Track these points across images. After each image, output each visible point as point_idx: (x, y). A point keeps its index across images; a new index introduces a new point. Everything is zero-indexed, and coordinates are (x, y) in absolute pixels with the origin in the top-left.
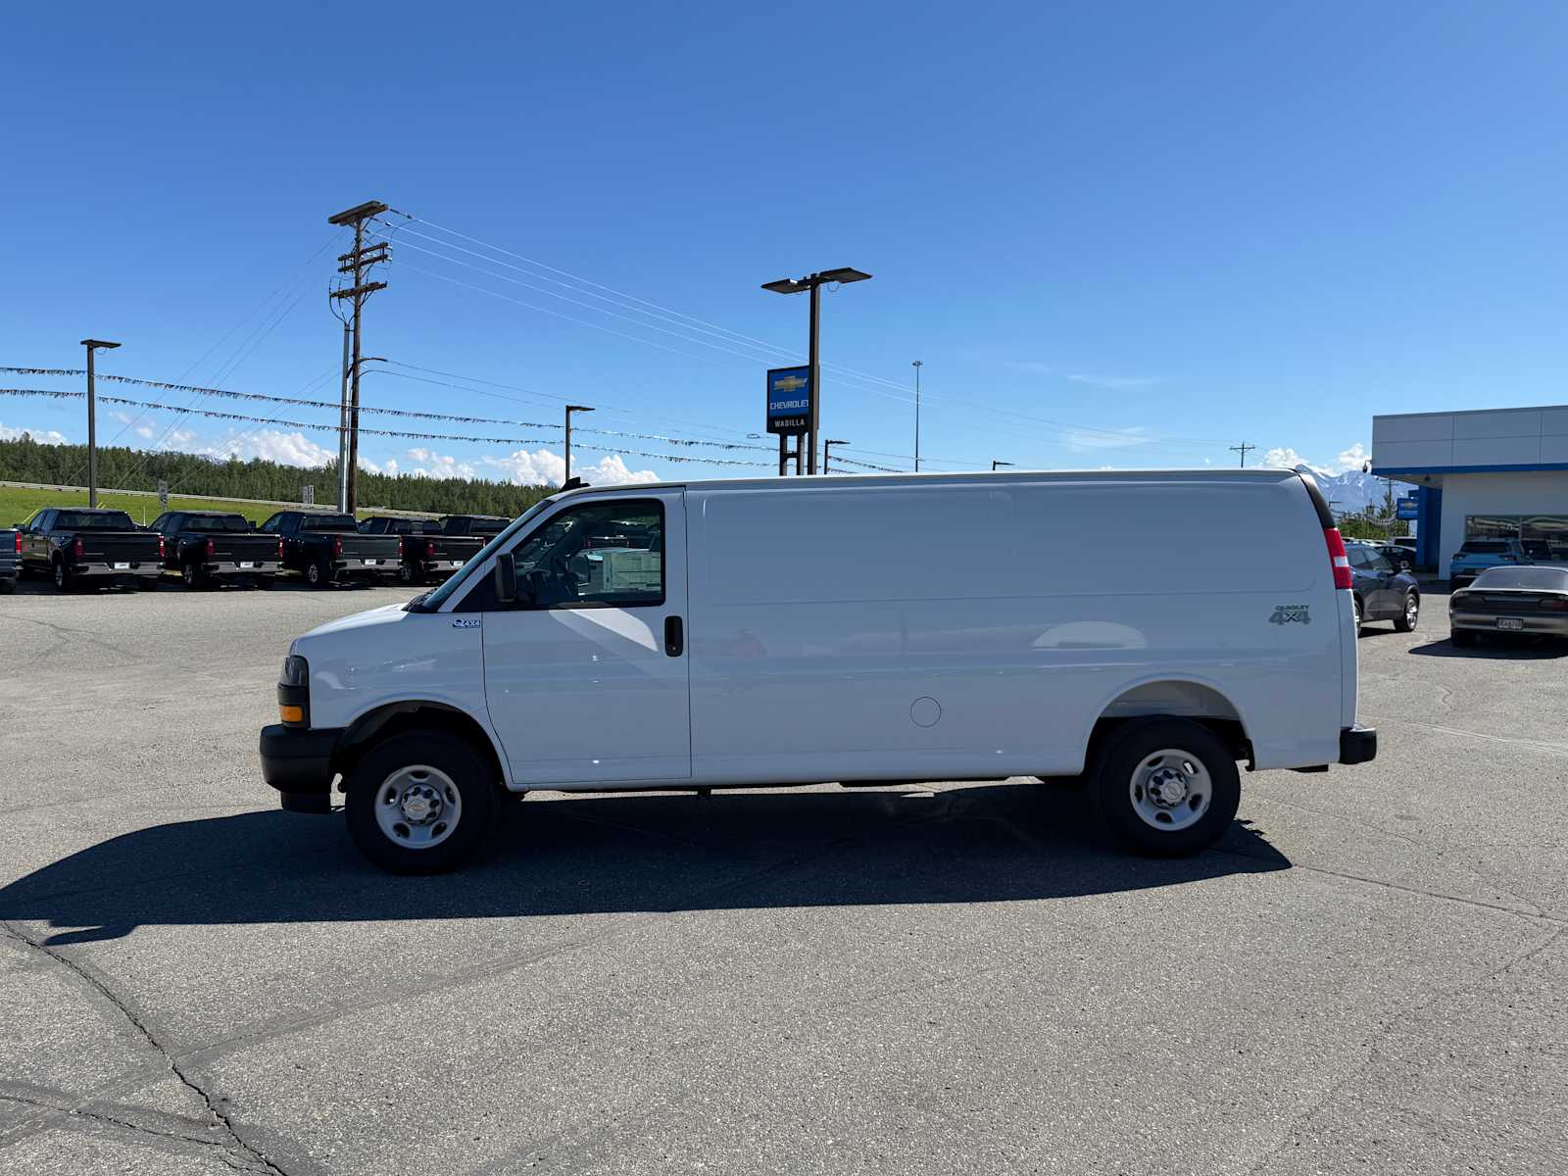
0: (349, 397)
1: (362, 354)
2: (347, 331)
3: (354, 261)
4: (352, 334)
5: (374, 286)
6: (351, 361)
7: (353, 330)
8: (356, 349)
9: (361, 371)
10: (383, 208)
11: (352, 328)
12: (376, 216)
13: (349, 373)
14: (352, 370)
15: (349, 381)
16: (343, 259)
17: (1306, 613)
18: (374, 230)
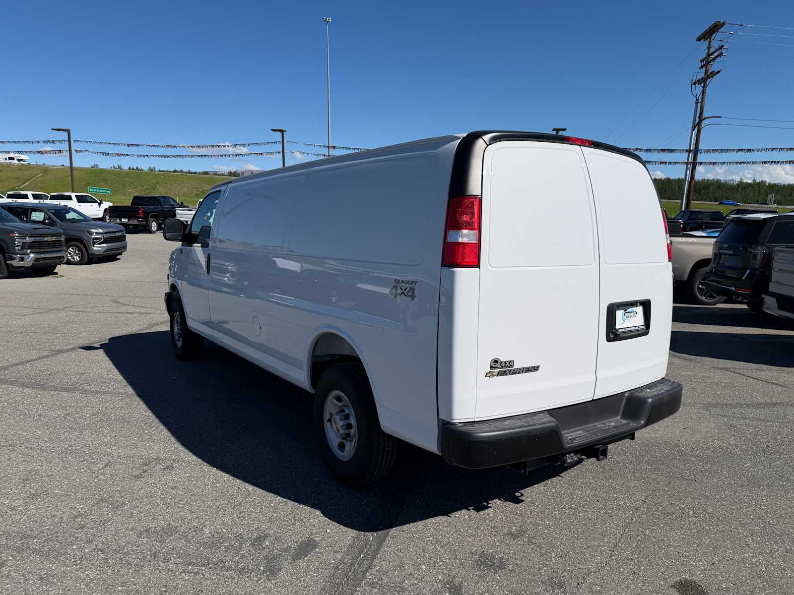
0: (693, 141)
1: (705, 115)
2: (697, 103)
3: (707, 62)
4: (699, 104)
5: (714, 74)
6: (697, 120)
7: (700, 102)
8: (701, 112)
9: (703, 125)
10: (723, 24)
11: (700, 101)
12: (720, 30)
13: (695, 127)
14: (697, 126)
15: (695, 133)
16: (702, 61)
17: (413, 289)
18: (717, 39)
